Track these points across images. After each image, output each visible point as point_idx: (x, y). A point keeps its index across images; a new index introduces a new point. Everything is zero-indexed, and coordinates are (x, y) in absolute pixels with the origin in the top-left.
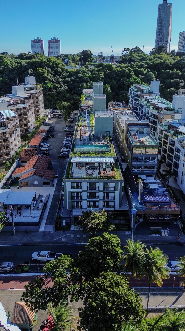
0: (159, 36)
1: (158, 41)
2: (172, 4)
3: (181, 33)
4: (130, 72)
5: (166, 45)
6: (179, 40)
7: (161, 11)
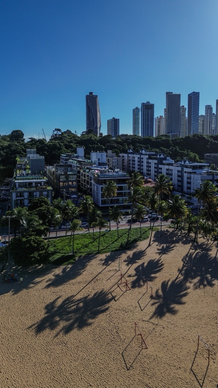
0: (89, 123)
1: (89, 127)
2: (97, 96)
3: (108, 121)
4: (61, 146)
5: (96, 131)
6: (108, 127)
7: (88, 101)
